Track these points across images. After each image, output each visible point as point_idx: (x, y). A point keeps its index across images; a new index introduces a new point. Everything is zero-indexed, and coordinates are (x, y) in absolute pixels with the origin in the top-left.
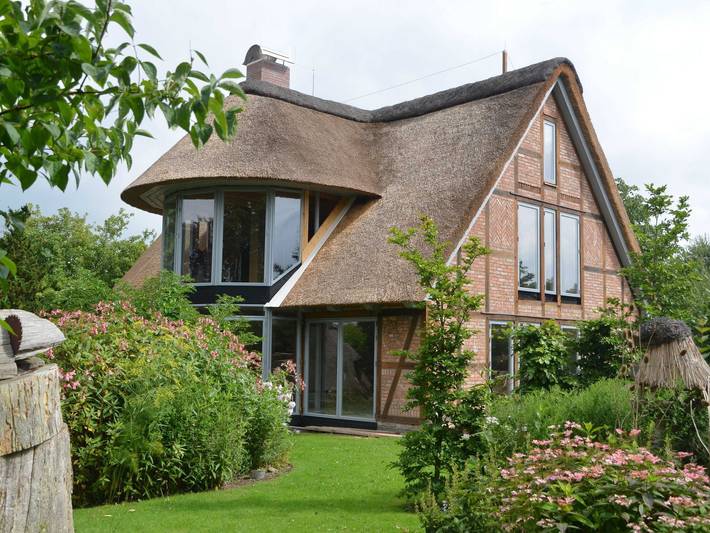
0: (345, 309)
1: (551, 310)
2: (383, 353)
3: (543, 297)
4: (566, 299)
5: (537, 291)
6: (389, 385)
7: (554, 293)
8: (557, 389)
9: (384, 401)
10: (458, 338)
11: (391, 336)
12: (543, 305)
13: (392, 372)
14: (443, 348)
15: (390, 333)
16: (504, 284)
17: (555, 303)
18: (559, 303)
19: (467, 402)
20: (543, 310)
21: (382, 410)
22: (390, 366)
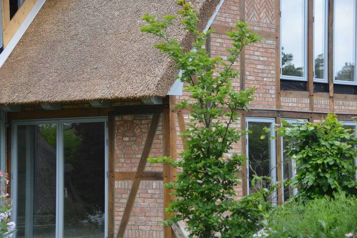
0: (66, 107)
1: (321, 102)
2: (116, 161)
3: (311, 87)
4: (339, 89)
5: (304, 78)
6: (125, 201)
7: (324, 80)
8: (341, 195)
9: (118, 220)
10: (225, 140)
11: (126, 139)
12: (311, 96)
13: (128, 184)
14: (209, 152)
15: (124, 136)
16: (263, 71)
17: (325, 94)
18: (331, 94)
19: (238, 212)
20: (311, 104)
21: (116, 232)
22: (125, 176)
